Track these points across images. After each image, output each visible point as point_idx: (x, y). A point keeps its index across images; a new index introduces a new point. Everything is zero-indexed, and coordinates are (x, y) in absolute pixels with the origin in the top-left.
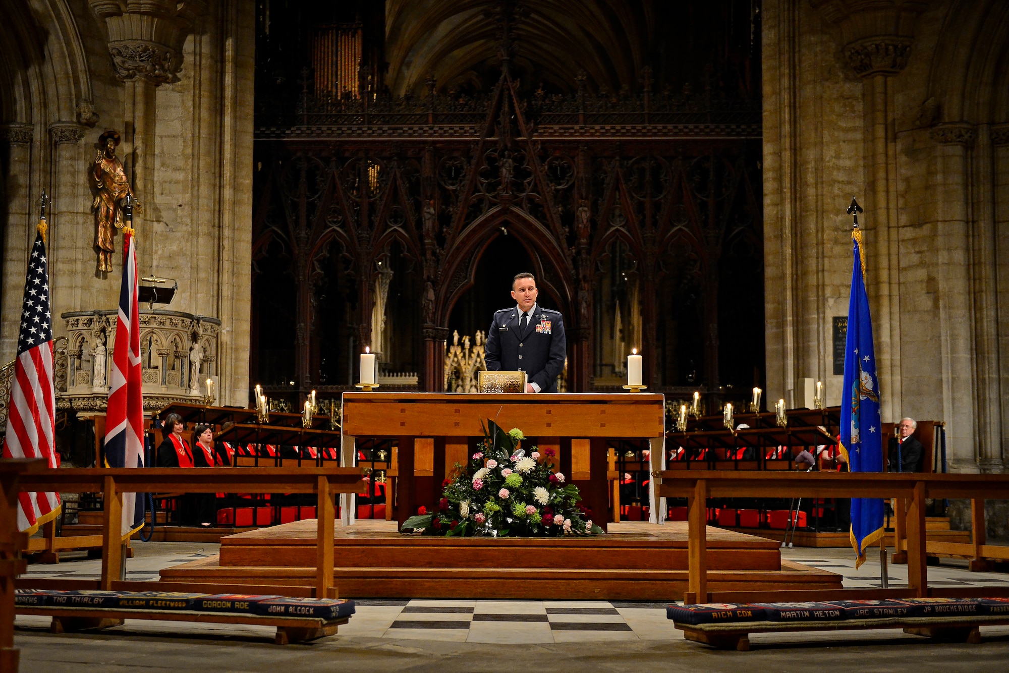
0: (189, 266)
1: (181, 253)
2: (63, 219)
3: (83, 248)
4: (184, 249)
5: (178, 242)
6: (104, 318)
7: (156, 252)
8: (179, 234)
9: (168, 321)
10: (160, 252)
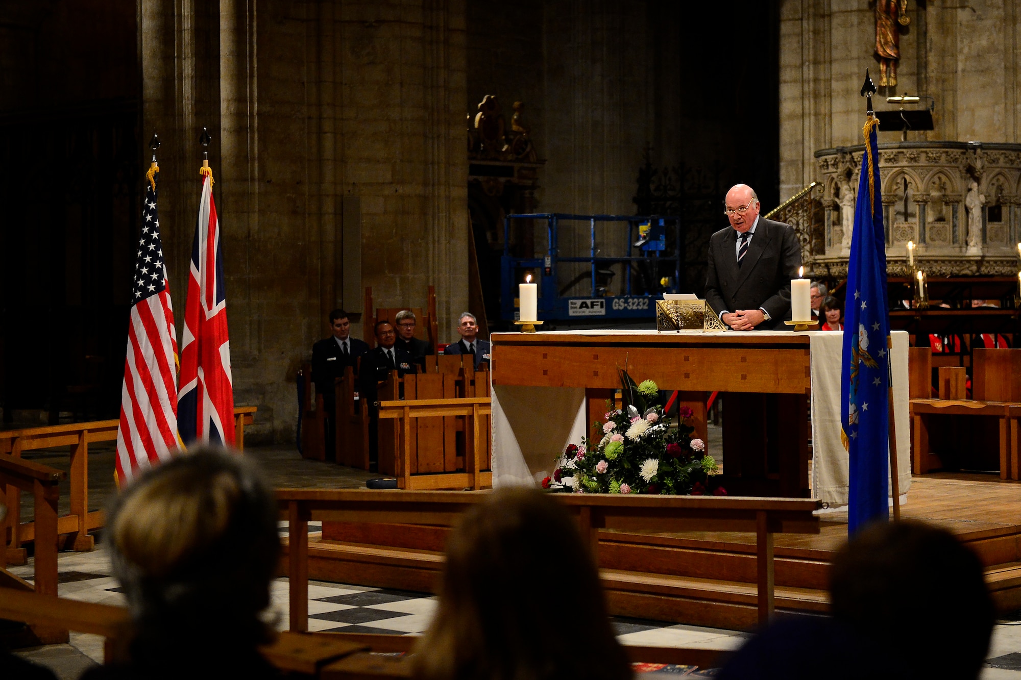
0: (1003, 65)
1: (992, 48)
2: (836, 21)
3: (859, 58)
4: (996, 43)
5: (988, 33)
6: (848, 157)
7: (961, 52)
8: (988, 23)
9: (923, 156)
10: (966, 50)
